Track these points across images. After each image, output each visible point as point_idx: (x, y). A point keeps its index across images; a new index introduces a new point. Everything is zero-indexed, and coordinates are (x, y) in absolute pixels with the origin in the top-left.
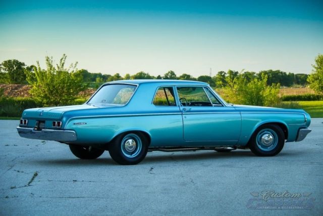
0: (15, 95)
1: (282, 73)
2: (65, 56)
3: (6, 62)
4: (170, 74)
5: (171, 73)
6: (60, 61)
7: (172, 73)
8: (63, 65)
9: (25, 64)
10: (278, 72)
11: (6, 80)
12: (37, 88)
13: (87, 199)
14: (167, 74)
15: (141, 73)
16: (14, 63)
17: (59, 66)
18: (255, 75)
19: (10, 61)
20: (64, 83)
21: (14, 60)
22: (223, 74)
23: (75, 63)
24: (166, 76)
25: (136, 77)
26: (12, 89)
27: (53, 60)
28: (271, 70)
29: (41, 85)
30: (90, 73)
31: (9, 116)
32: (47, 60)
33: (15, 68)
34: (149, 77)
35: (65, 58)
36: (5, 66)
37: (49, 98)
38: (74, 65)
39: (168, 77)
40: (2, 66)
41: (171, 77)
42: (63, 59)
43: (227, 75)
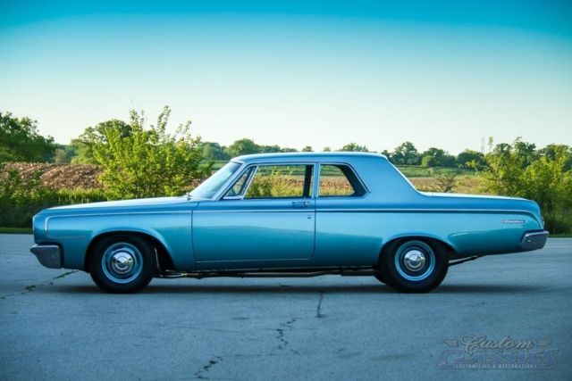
0: (86, 184)
2: (167, 111)
4: (405, 148)
5: (407, 147)
7: (410, 147)
8: (163, 127)
14: (400, 148)
15: (352, 147)
22: (505, 149)
23: (185, 124)
24: (397, 152)
26: (84, 174)
27: (144, 116)
32: (133, 118)
35: (168, 115)
36: (101, 133)
38: (184, 128)
39: (402, 152)
40: (96, 133)
41: (408, 156)
42: (165, 116)
43: (513, 151)
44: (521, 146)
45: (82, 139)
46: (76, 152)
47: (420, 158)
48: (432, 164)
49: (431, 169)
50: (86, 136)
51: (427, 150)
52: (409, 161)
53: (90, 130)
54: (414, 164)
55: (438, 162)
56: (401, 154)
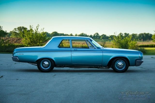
0: (17, 43)
1: (150, 34)
2: (38, 26)
3: (18, 27)
5: (97, 34)
6: (36, 27)
8: (37, 29)
9: (28, 29)
10: (148, 34)
11: (18, 36)
12: (25, 40)
13: (17, 87)
14: (95, 34)
15: (83, 34)
16: (22, 28)
17: (36, 29)
18: (137, 35)
19: (20, 27)
20: (38, 38)
21: (22, 27)
22: (121, 35)
23: (43, 28)
24: (94, 35)
25: (80, 35)
26: (17, 40)
27: (33, 27)
28: (145, 33)
29: (27, 38)
30: (58, 33)
31: (10, 52)
32: (30, 27)
33: (23, 31)
34: (86, 36)
35: (39, 26)
36: (18, 29)
37: (31, 44)
38: (42, 29)
39: (96, 35)
40: (17, 29)
41: (97, 36)
42: (38, 27)
43: (124, 35)
44: (125, 34)
45: (13, 31)
46: (11, 34)
47: (100, 37)
48: (103, 38)
49: (103, 40)
50: (14, 30)
51: (102, 35)
52: (97, 38)
53: (15, 29)
54: (98, 38)
55: (104, 38)
56: (95, 36)
